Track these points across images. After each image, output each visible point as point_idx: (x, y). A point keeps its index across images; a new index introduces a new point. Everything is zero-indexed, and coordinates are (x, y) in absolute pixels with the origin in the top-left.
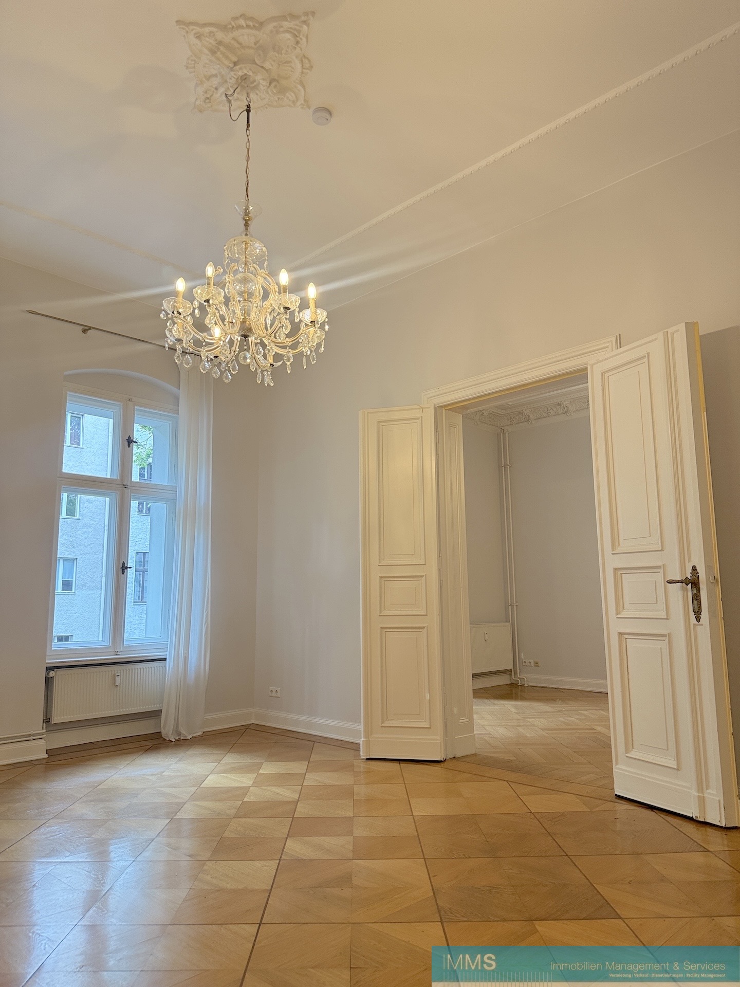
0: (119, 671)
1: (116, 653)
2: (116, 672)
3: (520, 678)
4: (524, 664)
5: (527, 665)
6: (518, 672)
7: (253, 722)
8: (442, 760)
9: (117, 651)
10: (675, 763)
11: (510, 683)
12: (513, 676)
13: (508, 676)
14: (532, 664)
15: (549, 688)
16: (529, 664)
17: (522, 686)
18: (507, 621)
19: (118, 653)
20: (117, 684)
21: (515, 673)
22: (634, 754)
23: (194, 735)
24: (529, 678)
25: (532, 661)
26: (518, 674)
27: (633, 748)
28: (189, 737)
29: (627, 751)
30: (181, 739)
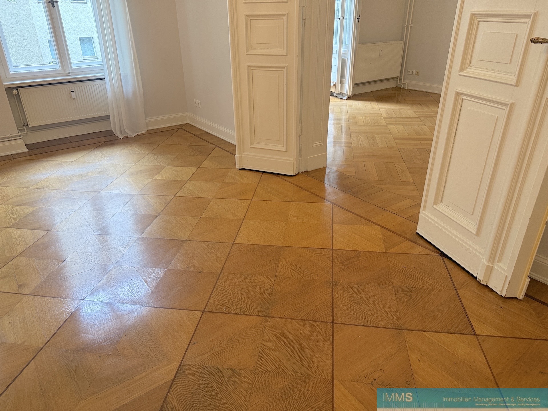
0: (73, 88)
1: (67, 75)
2: (71, 88)
3: (403, 84)
4: (408, 73)
5: (410, 73)
6: (403, 79)
7: (188, 122)
8: (294, 175)
9: (67, 72)
10: (476, 228)
11: (395, 86)
12: (398, 82)
13: (395, 81)
14: (414, 73)
15: (423, 92)
16: (412, 73)
17: (404, 89)
18: (402, 40)
19: (69, 74)
20: (73, 98)
21: (401, 79)
22: (441, 207)
23: (139, 133)
24: (409, 83)
25: (414, 71)
26: (402, 80)
27: (441, 201)
28: (134, 136)
29: (435, 203)
30: (128, 137)
